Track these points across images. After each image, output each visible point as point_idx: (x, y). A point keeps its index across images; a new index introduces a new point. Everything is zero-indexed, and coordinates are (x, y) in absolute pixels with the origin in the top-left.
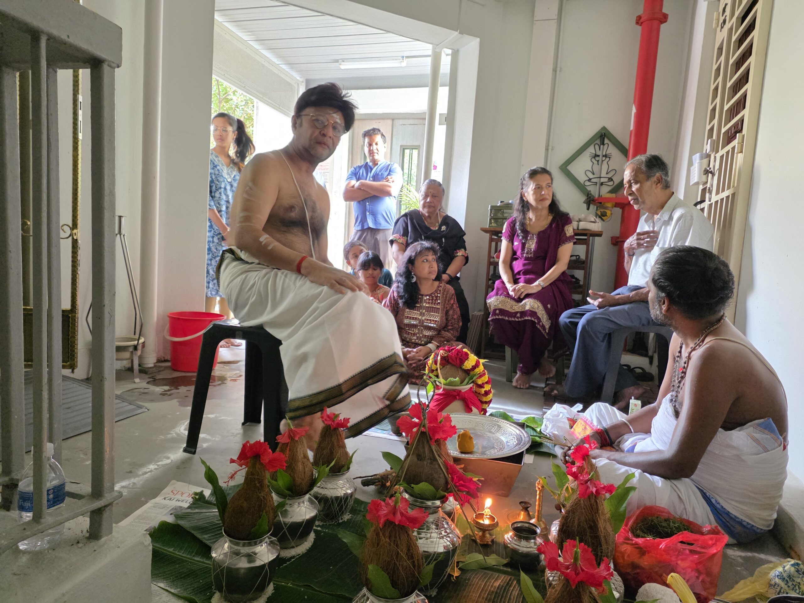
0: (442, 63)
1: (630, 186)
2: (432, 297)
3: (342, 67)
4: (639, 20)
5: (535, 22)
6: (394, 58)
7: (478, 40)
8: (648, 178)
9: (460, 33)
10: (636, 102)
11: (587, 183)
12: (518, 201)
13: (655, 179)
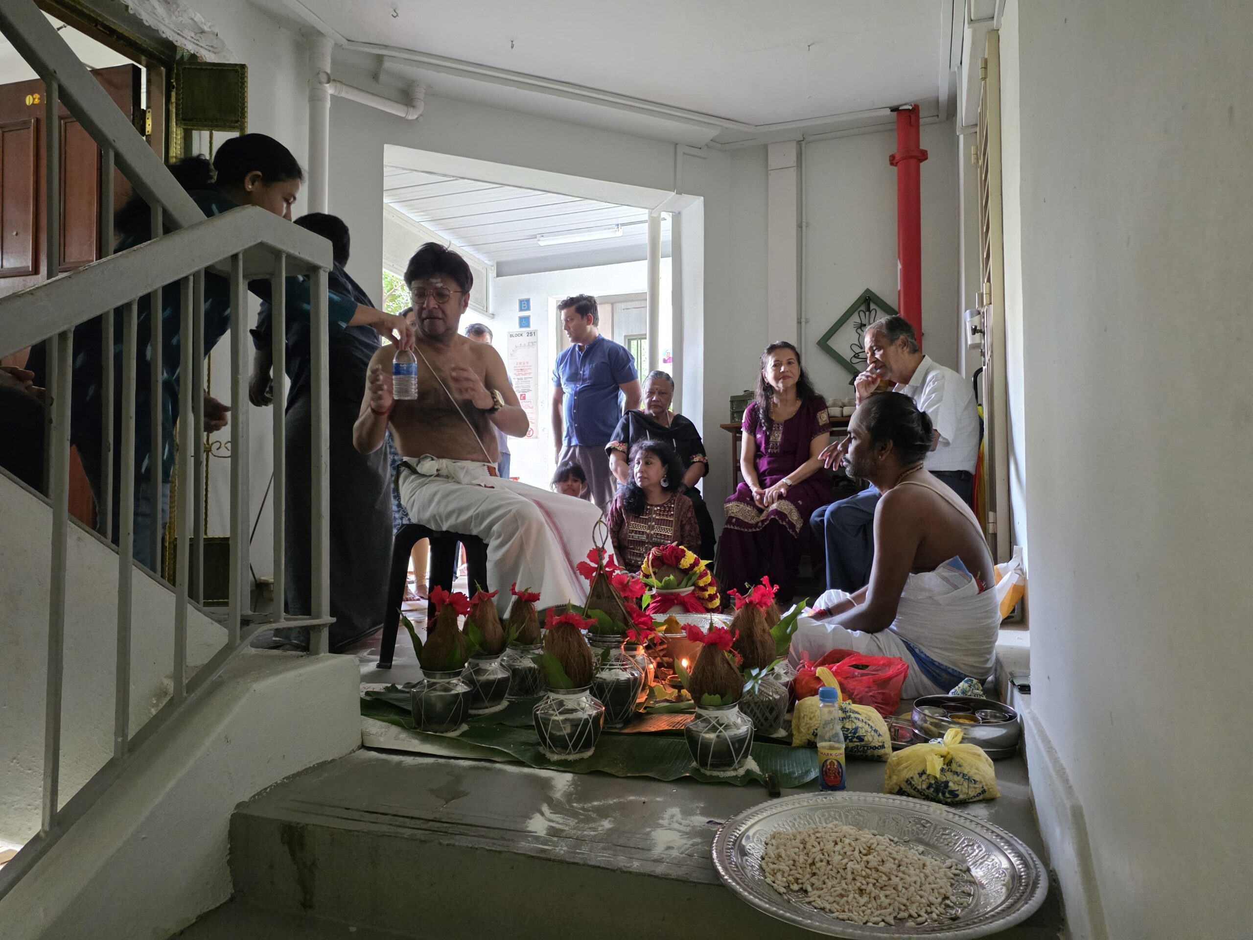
0: (662, 229)
1: (873, 354)
2: (665, 508)
3: (542, 243)
4: (893, 161)
5: (769, 172)
6: (608, 227)
7: (702, 198)
8: (892, 341)
9: (677, 193)
10: (901, 256)
11: (855, 360)
12: (759, 384)
13: (899, 342)
